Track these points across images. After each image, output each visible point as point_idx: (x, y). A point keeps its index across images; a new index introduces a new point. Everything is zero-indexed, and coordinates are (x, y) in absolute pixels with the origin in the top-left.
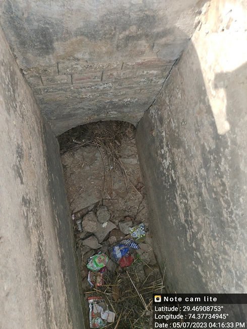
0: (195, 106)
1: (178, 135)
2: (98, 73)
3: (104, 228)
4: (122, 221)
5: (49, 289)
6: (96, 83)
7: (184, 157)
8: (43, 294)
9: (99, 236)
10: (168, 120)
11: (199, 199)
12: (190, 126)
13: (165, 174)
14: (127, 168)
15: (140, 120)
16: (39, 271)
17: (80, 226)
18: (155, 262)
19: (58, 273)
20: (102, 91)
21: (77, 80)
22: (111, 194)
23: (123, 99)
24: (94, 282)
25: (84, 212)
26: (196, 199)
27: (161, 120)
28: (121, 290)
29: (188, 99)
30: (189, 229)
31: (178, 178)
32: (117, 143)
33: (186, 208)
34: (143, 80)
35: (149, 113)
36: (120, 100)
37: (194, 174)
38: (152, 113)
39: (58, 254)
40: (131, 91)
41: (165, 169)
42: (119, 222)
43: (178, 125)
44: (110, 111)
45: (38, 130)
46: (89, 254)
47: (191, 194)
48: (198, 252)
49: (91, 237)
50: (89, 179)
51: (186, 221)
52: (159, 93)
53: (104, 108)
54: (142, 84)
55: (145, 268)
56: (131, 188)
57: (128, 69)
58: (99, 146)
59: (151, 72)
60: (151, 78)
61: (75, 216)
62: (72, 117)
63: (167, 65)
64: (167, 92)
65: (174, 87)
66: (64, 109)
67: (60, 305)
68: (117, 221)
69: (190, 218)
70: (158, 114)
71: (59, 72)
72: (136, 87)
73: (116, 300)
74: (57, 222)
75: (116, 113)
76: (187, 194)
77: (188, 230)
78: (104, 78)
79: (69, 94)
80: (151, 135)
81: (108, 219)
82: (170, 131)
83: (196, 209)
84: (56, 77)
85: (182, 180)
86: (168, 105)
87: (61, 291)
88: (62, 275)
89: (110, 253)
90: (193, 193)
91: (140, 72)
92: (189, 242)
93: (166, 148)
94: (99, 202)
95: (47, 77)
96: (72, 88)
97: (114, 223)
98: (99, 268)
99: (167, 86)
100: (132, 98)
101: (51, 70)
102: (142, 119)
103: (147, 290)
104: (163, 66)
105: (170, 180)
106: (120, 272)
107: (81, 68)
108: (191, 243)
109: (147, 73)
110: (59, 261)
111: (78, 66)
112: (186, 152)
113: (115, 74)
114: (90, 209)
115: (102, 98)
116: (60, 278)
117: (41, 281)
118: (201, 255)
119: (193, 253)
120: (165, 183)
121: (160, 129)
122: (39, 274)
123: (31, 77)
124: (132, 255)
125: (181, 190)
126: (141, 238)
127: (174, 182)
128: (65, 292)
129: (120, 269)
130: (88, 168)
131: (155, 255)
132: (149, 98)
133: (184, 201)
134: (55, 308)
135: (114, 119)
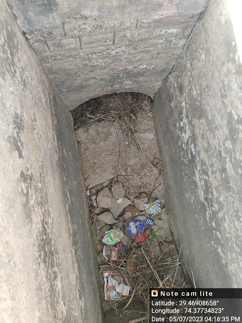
0: (222, 67)
1: (201, 104)
2: (109, 35)
3: (119, 204)
4: (137, 197)
5: (55, 269)
6: (108, 47)
7: (206, 128)
8: (47, 276)
9: (114, 212)
10: (189, 88)
11: (222, 175)
12: (215, 92)
13: (183, 149)
14: (142, 144)
15: (157, 90)
16: (42, 252)
17: (94, 202)
18: (171, 238)
19: (68, 250)
20: (114, 56)
21: (86, 44)
22: (126, 170)
23: (139, 65)
24: (109, 257)
25: (99, 188)
26: (218, 175)
27: (181, 89)
28: (136, 265)
29: (213, 60)
30: (208, 207)
31: (199, 152)
32: (133, 117)
33: (206, 185)
34: (160, 41)
35: (168, 81)
36: (135, 68)
37: (217, 147)
38: (171, 82)
39: (69, 231)
40: (147, 56)
41: (184, 143)
42: (135, 198)
43: (201, 91)
44: (124, 81)
45: (47, 102)
46: (104, 229)
47: (212, 170)
48: (218, 231)
49: (106, 213)
50: (103, 155)
51: (206, 199)
52: (180, 57)
53: (118, 77)
54: (159, 46)
55: (160, 244)
56: (146, 164)
57: (144, 27)
58: (114, 121)
59: (170, 31)
60: (170, 39)
61: (90, 192)
62: (84, 88)
63: (189, 22)
64: (188, 55)
65: (197, 48)
66: (75, 79)
67: (69, 284)
68: (132, 198)
69: (210, 196)
70: (178, 82)
71: (65, 34)
72: (153, 51)
73: (130, 275)
74: (69, 198)
75: (130, 83)
76: (208, 170)
77: (208, 209)
78: (116, 40)
79: (78, 61)
80: (169, 106)
81: (123, 195)
82: (190, 100)
83: (218, 186)
84: (63, 41)
85: (203, 155)
86: (189, 70)
87: (71, 268)
88: (73, 251)
89: (124, 229)
90: (215, 169)
91: (157, 32)
92: (209, 221)
93: (185, 120)
94: (114, 178)
95: (54, 41)
96: (82, 54)
97: (129, 199)
98: (114, 243)
99: (188, 47)
100: (148, 64)
101: (57, 32)
102: (159, 90)
103: (162, 266)
104: (184, 22)
105: (189, 155)
106: (135, 247)
107: (89, 29)
108: (211, 222)
109: (166, 32)
110: (70, 238)
111: (86, 26)
112: (209, 123)
113: (128, 35)
114: (105, 185)
115: (116, 65)
116: (70, 256)
117: (45, 262)
118: (222, 236)
119: (212, 233)
120: (184, 158)
121: (179, 99)
122: (43, 255)
123: (36, 41)
124: (148, 232)
125: (202, 165)
126: (157, 215)
127: (193, 157)
128: (76, 270)
129: (135, 244)
130: (102, 144)
131: (171, 231)
132: (167, 63)
133: (204, 177)
134: (63, 287)
135: (129, 91)
